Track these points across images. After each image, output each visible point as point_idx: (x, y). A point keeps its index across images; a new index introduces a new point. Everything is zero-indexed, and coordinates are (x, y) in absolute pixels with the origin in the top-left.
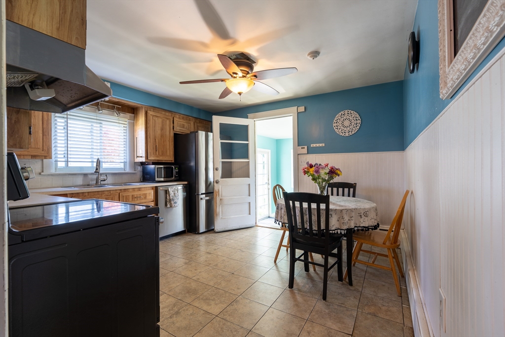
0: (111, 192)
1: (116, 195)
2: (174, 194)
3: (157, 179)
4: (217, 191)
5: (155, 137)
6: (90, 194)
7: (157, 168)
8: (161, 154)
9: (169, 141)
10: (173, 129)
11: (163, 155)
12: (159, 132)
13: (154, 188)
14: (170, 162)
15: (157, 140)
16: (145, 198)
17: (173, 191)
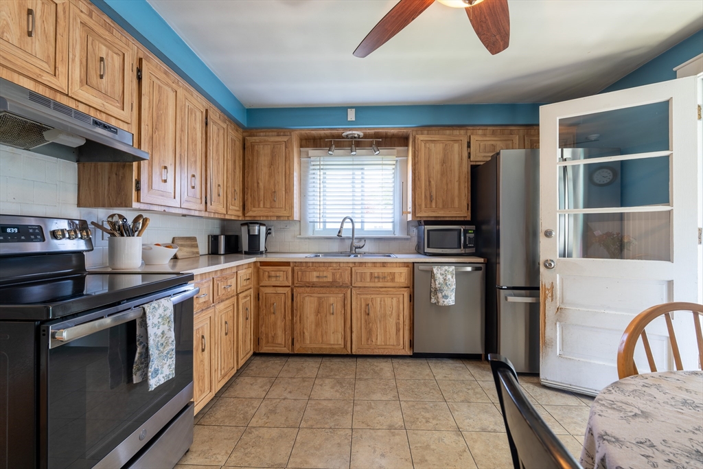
0: (341, 265)
1: (346, 270)
2: (445, 280)
3: (427, 250)
4: (548, 286)
5: (429, 178)
6: (314, 264)
7: (428, 231)
8: (441, 206)
9: (459, 181)
10: (469, 157)
11: (444, 207)
12: (436, 167)
13: (411, 265)
14: (462, 219)
15: (433, 183)
16: (393, 280)
17: (442, 274)
